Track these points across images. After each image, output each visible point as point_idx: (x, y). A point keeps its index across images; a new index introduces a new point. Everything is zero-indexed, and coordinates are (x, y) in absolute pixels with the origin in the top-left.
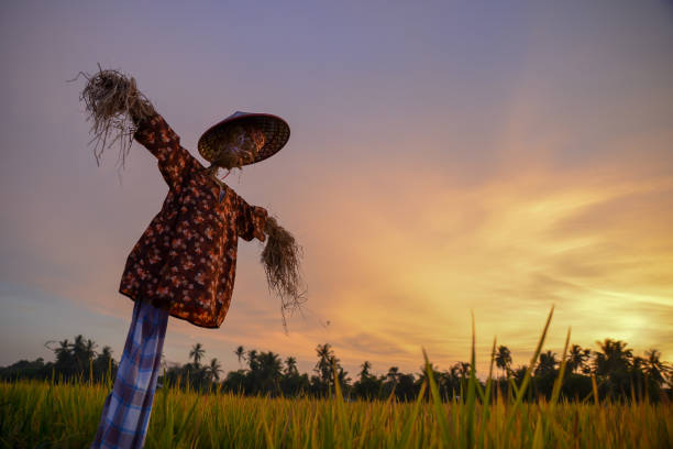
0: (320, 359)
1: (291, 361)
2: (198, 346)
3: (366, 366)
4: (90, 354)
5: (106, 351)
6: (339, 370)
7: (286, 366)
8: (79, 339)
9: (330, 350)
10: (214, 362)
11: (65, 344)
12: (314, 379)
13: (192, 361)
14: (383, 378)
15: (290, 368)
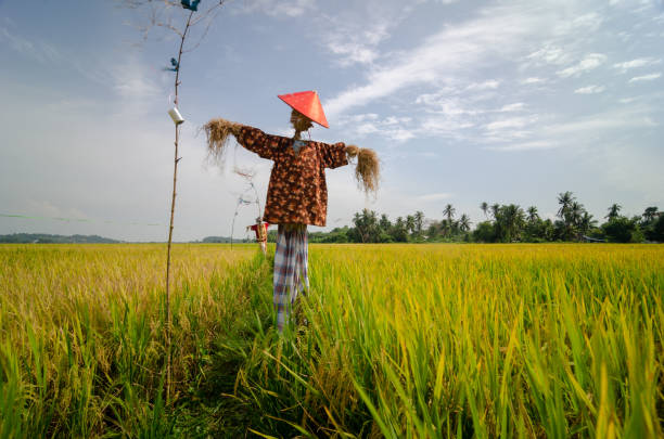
0: (562, 206)
1: (532, 210)
2: (449, 207)
3: (615, 208)
4: (373, 220)
5: (384, 217)
6: (583, 215)
7: (528, 214)
8: (365, 212)
9: (571, 197)
10: (464, 217)
11: (357, 215)
12: (557, 223)
13: (446, 217)
14: (636, 219)
15: (532, 216)
